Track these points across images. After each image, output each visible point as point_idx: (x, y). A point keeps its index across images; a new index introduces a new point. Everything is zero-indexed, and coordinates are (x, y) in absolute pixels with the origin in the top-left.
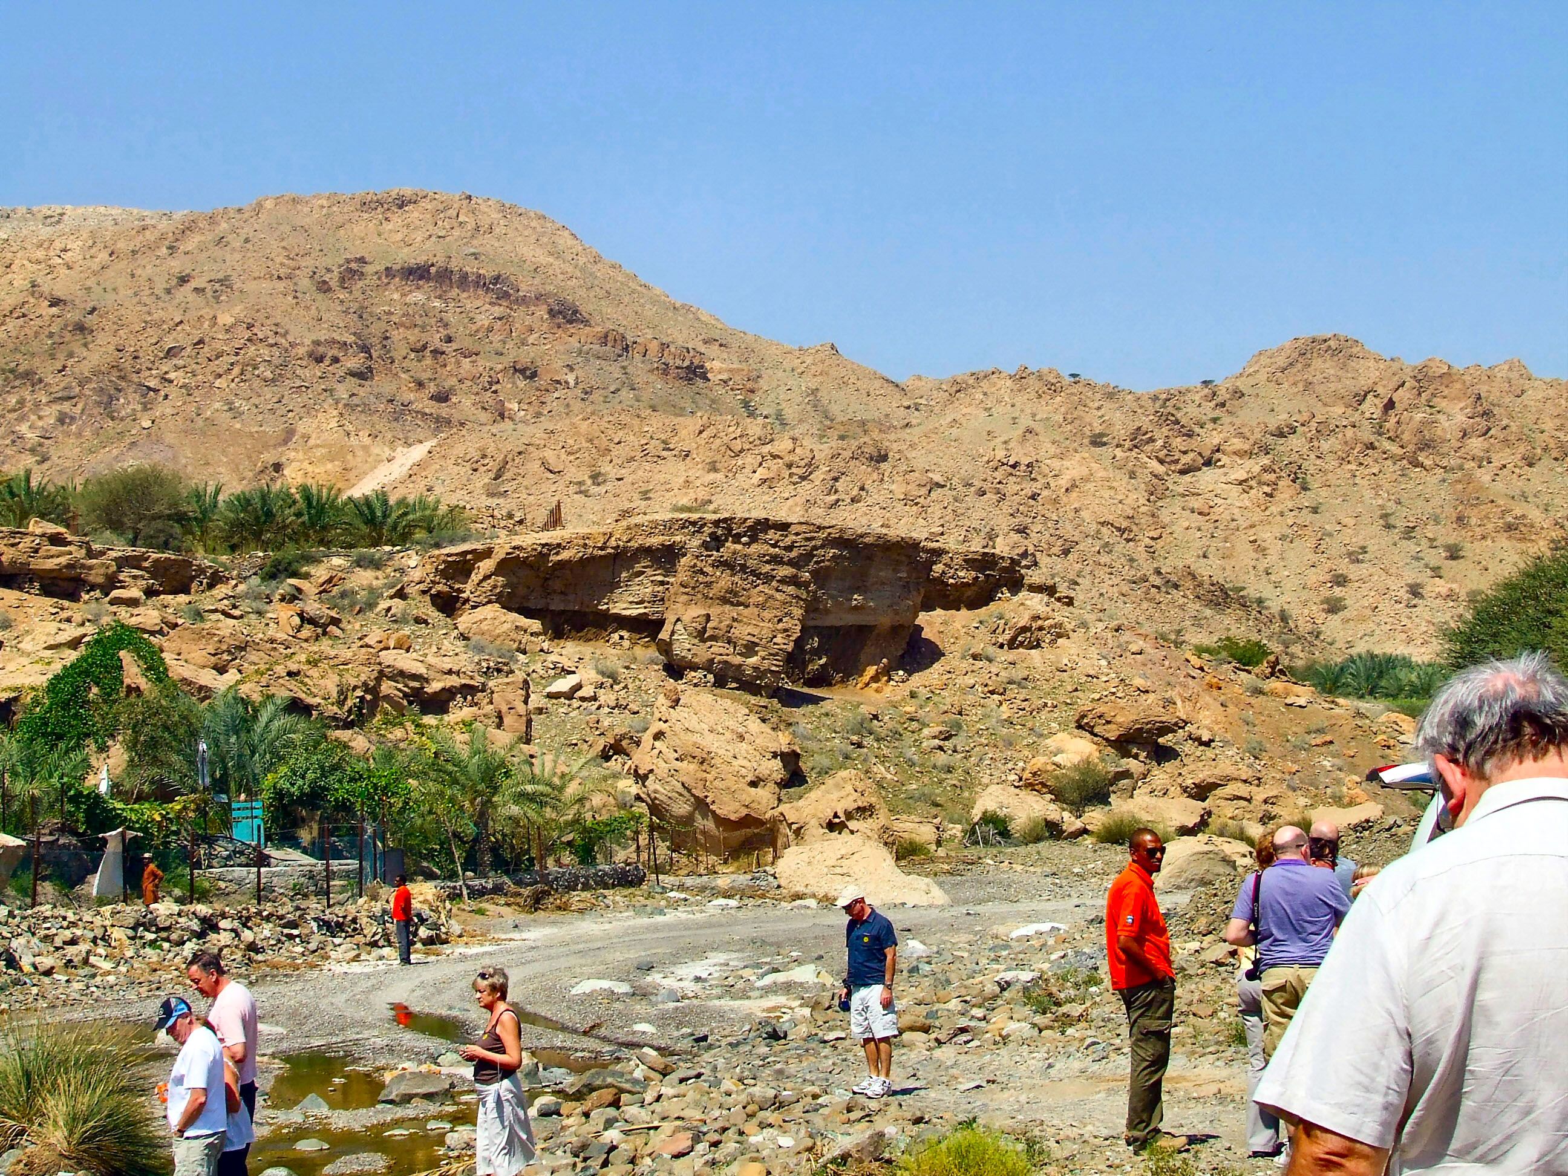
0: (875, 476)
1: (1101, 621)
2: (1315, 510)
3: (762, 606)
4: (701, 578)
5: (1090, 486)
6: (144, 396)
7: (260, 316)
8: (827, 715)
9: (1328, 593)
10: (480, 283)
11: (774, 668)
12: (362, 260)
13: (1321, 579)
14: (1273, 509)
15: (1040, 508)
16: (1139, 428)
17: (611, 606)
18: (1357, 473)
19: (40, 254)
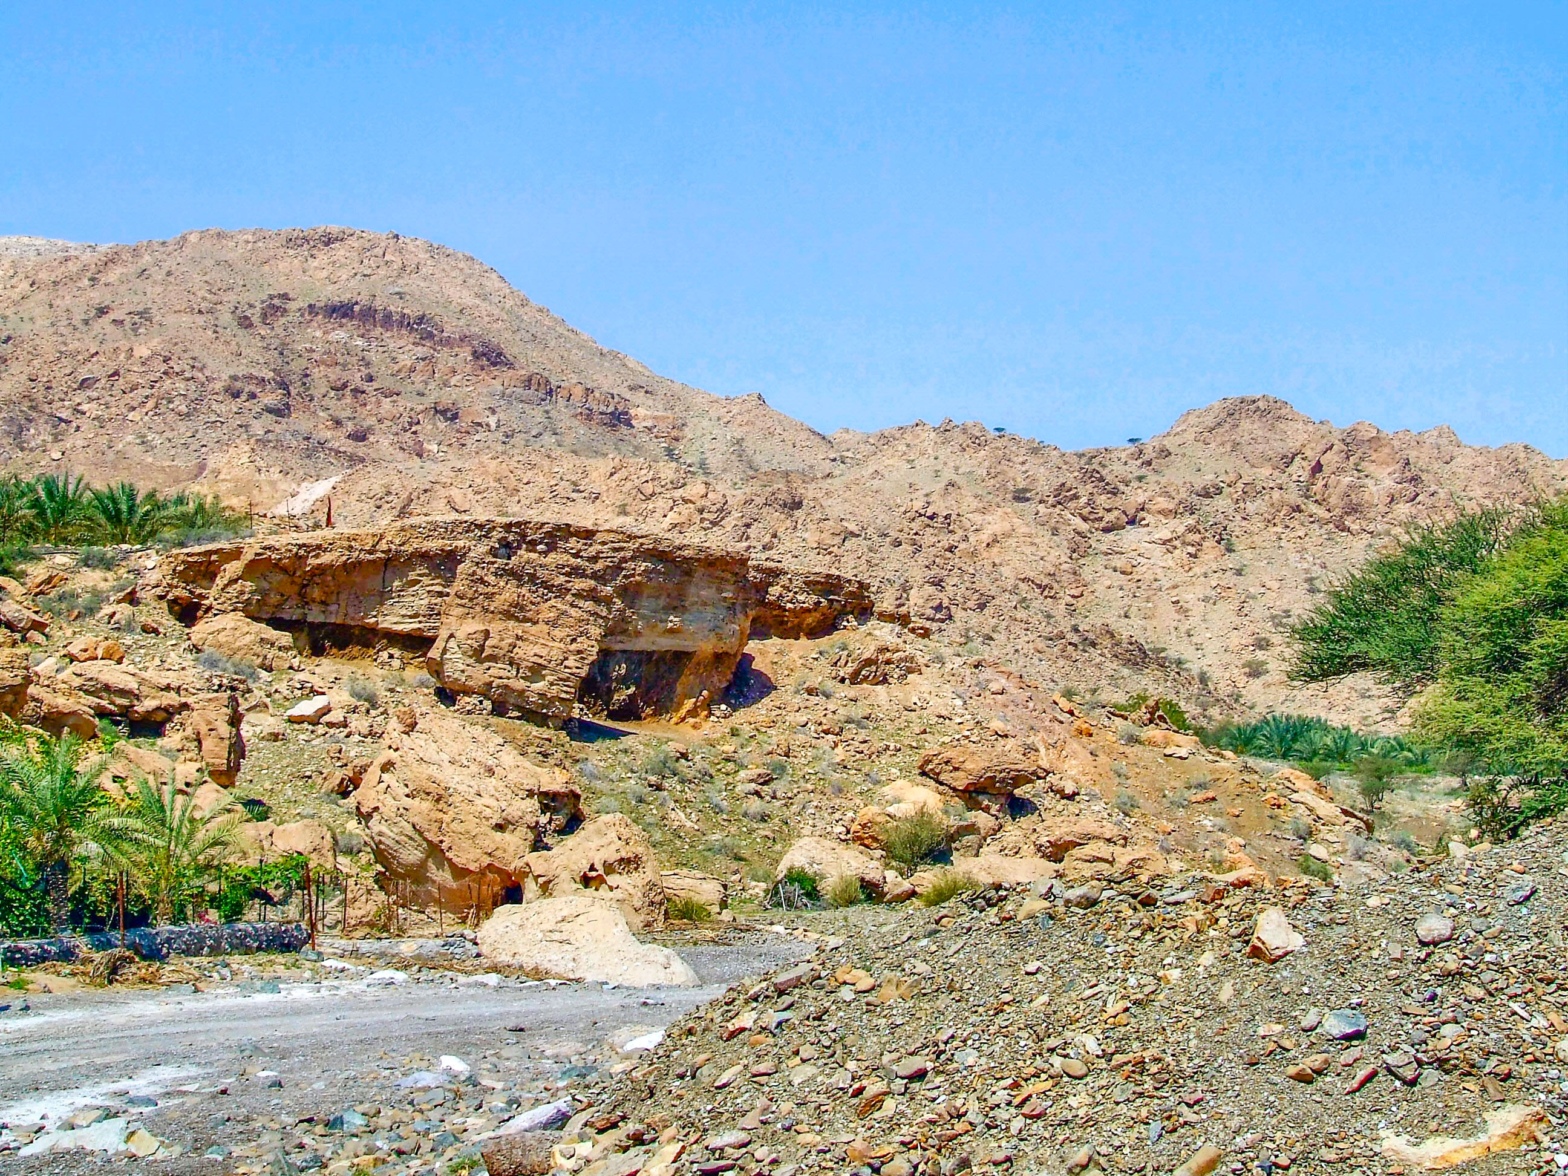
0: (788, 523)
1: (959, 655)
2: (1239, 573)
3: (553, 623)
4: (481, 589)
5: (1012, 541)
6: (55, 427)
7: (178, 349)
8: (626, 751)
9: (1250, 657)
10: (405, 323)
11: (563, 695)
12: (285, 297)
13: (1243, 642)
14: (1197, 570)
15: (956, 560)
16: (1063, 484)
17: (380, 619)
18: (1283, 536)
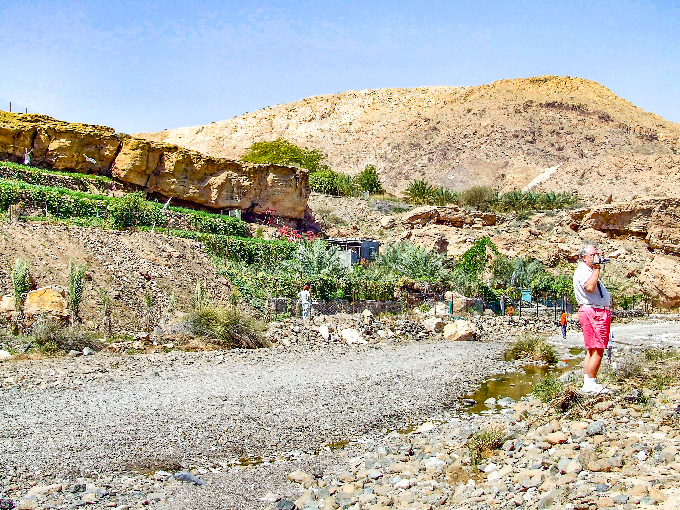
4: (660, 219)
6: (457, 151)
7: (496, 122)
10: (574, 108)
12: (531, 101)
17: (629, 228)
19: (421, 103)
